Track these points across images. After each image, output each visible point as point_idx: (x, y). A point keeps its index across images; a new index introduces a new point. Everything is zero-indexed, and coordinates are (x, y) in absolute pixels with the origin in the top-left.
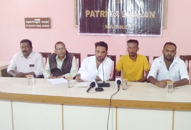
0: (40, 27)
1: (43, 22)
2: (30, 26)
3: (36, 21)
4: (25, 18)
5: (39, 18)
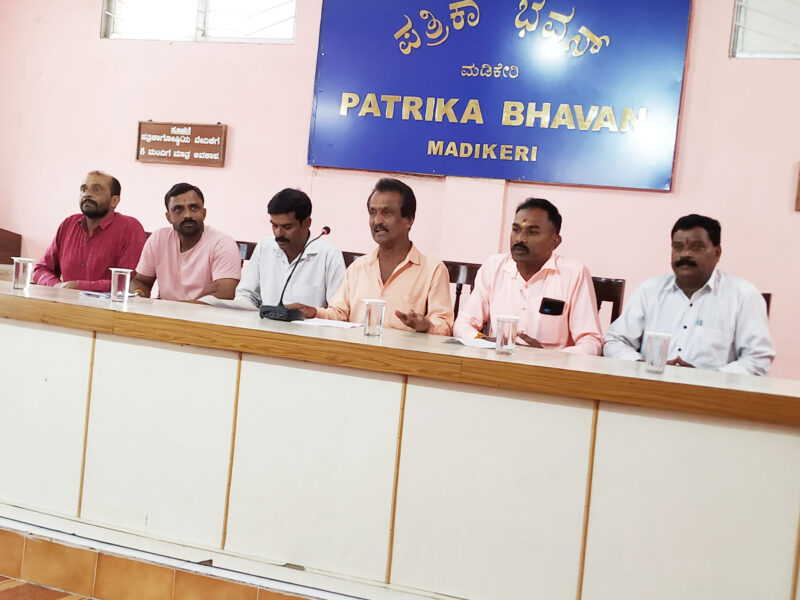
0: (187, 157)
1: (198, 140)
2: (152, 152)
3: (175, 136)
4: (140, 124)
5: (187, 126)
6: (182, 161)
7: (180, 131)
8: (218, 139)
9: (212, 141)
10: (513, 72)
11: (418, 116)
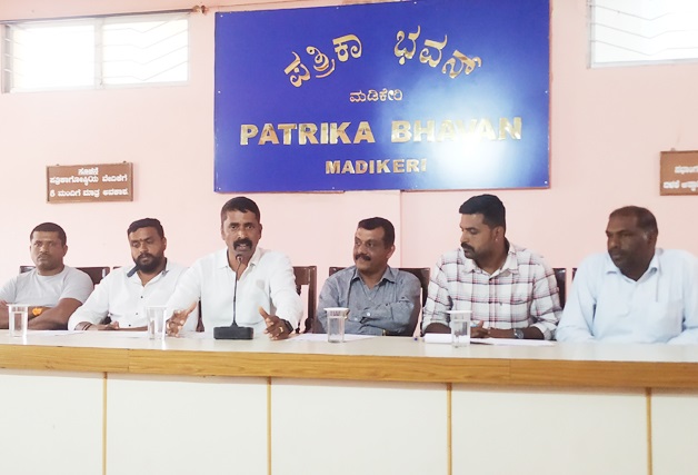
0: (97, 195)
1: (106, 179)
2: (61, 194)
3: (83, 176)
4: (48, 168)
5: (94, 166)
6: (92, 199)
7: (87, 172)
8: (126, 176)
9: (120, 178)
10: (398, 96)
11: (314, 141)
